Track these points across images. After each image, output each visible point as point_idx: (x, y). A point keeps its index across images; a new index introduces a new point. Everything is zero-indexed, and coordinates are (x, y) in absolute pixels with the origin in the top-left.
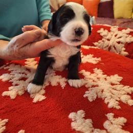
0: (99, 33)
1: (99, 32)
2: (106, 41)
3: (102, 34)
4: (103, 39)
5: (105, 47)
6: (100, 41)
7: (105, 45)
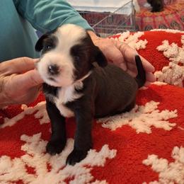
0: (162, 52)
1: (160, 48)
2: (177, 66)
3: (167, 54)
4: (170, 64)
5: (176, 80)
6: (165, 68)
7: (176, 76)
